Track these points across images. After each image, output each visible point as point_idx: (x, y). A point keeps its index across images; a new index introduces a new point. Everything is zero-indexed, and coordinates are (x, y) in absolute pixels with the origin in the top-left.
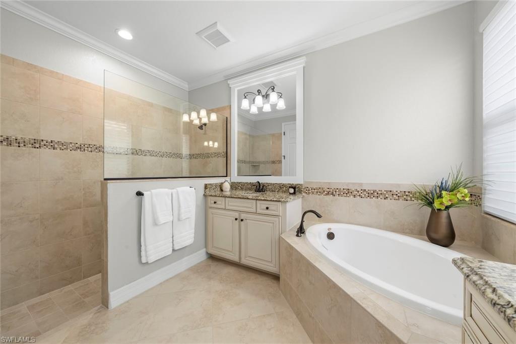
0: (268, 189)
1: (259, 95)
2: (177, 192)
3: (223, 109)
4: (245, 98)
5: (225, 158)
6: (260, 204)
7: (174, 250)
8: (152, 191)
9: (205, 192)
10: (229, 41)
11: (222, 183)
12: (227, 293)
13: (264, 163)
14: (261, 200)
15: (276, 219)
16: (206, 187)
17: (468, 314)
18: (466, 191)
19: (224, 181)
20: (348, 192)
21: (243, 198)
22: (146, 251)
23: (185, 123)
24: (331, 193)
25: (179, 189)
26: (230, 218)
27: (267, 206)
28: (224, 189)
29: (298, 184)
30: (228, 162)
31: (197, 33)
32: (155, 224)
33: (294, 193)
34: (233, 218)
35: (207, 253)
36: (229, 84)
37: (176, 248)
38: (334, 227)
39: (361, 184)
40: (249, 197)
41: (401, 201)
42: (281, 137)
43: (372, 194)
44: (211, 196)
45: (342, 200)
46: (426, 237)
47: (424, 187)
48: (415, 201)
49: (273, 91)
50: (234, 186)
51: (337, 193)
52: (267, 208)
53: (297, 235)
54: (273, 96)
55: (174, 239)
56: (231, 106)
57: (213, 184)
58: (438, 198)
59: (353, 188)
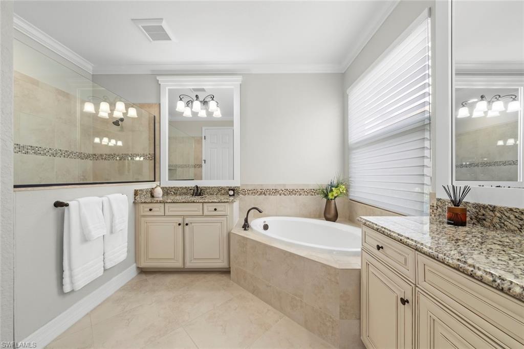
0: (206, 193)
1: (197, 100)
2: (109, 199)
3: (150, 105)
4: (181, 100)
5: (153, 161)
6: (207, 206)
7: (105, 270)
8: (80, 199)
9: (135, 200)
10: (170, 39)
11: (153, 188)
12: (181, 297)
13: (182, 166)
14: (209, 202)
15: (224, 219)
16: (136, 193)
17: (364, 241)
18: (344, 187)
19: (156, 186)
20: (276, 192)
21: (188, 202)
22: (71, 277)
23: (89, 115)
24: (263, 193)
25: (111, 197)
26: (172, 224)
27: (215, 207)
28: (155, 194)
29: (236, 187)
30: (157, 165)
31: (132, 20)
32: (85, 239)
33: (234, 195)
34: (174, 224)
35: (138, 268)
36: (158, 80)
37: (108, 266)
38: (268, 220)
39: (284, 185)
40: (195, 201)
41: (309, 196)
42: (202, 141)
43: (292, 192)
44: (145, 203)
45: (273, 198)
46: (324, 218)
47: (322, 185)
48: (317, 195)
49: (213, 100)
50: (167, 191)
51: (268, 193)
52: (215, 210)
53: (245, 230)
54: (212, 105)
55: (105, 256)
56: (160, 104)
57: (144, 189)
58: (330, 192)
59: (279, 188)
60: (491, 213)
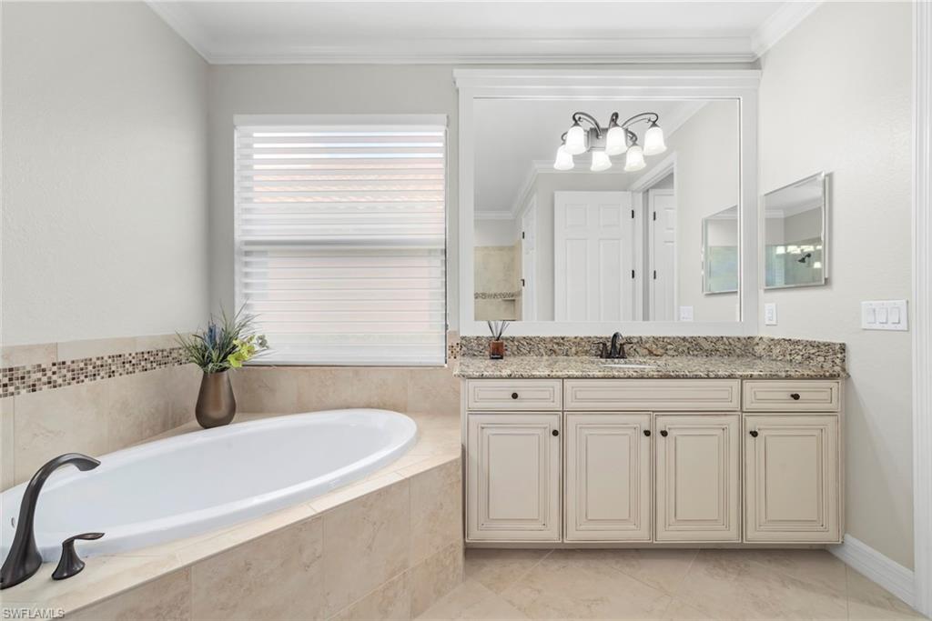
20: (10, 380)
39: (52, 347)
43: (82, 371)
48: (158, 369)
59: (24, 362)
60: (511, 343)
